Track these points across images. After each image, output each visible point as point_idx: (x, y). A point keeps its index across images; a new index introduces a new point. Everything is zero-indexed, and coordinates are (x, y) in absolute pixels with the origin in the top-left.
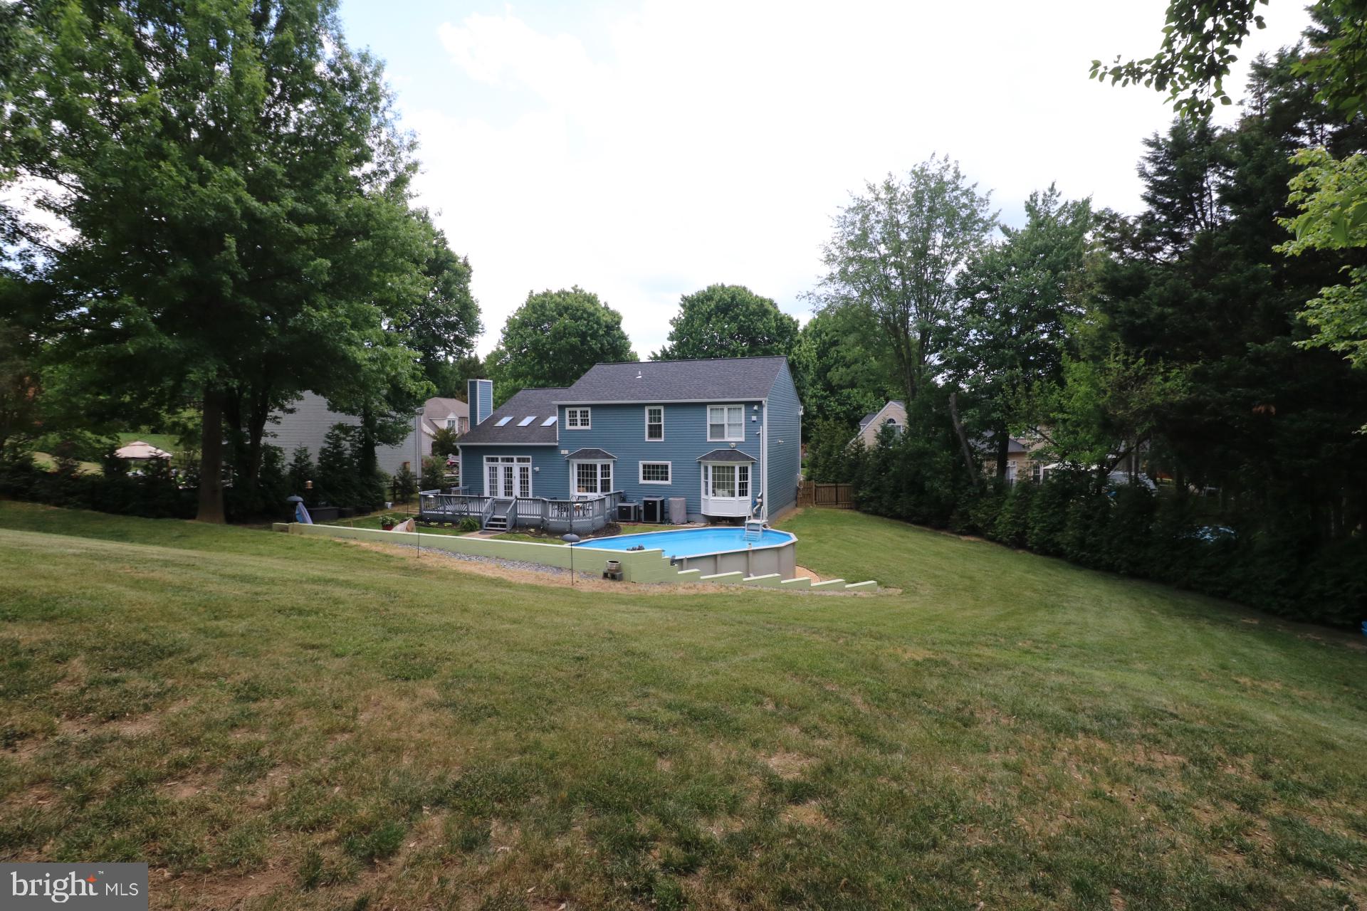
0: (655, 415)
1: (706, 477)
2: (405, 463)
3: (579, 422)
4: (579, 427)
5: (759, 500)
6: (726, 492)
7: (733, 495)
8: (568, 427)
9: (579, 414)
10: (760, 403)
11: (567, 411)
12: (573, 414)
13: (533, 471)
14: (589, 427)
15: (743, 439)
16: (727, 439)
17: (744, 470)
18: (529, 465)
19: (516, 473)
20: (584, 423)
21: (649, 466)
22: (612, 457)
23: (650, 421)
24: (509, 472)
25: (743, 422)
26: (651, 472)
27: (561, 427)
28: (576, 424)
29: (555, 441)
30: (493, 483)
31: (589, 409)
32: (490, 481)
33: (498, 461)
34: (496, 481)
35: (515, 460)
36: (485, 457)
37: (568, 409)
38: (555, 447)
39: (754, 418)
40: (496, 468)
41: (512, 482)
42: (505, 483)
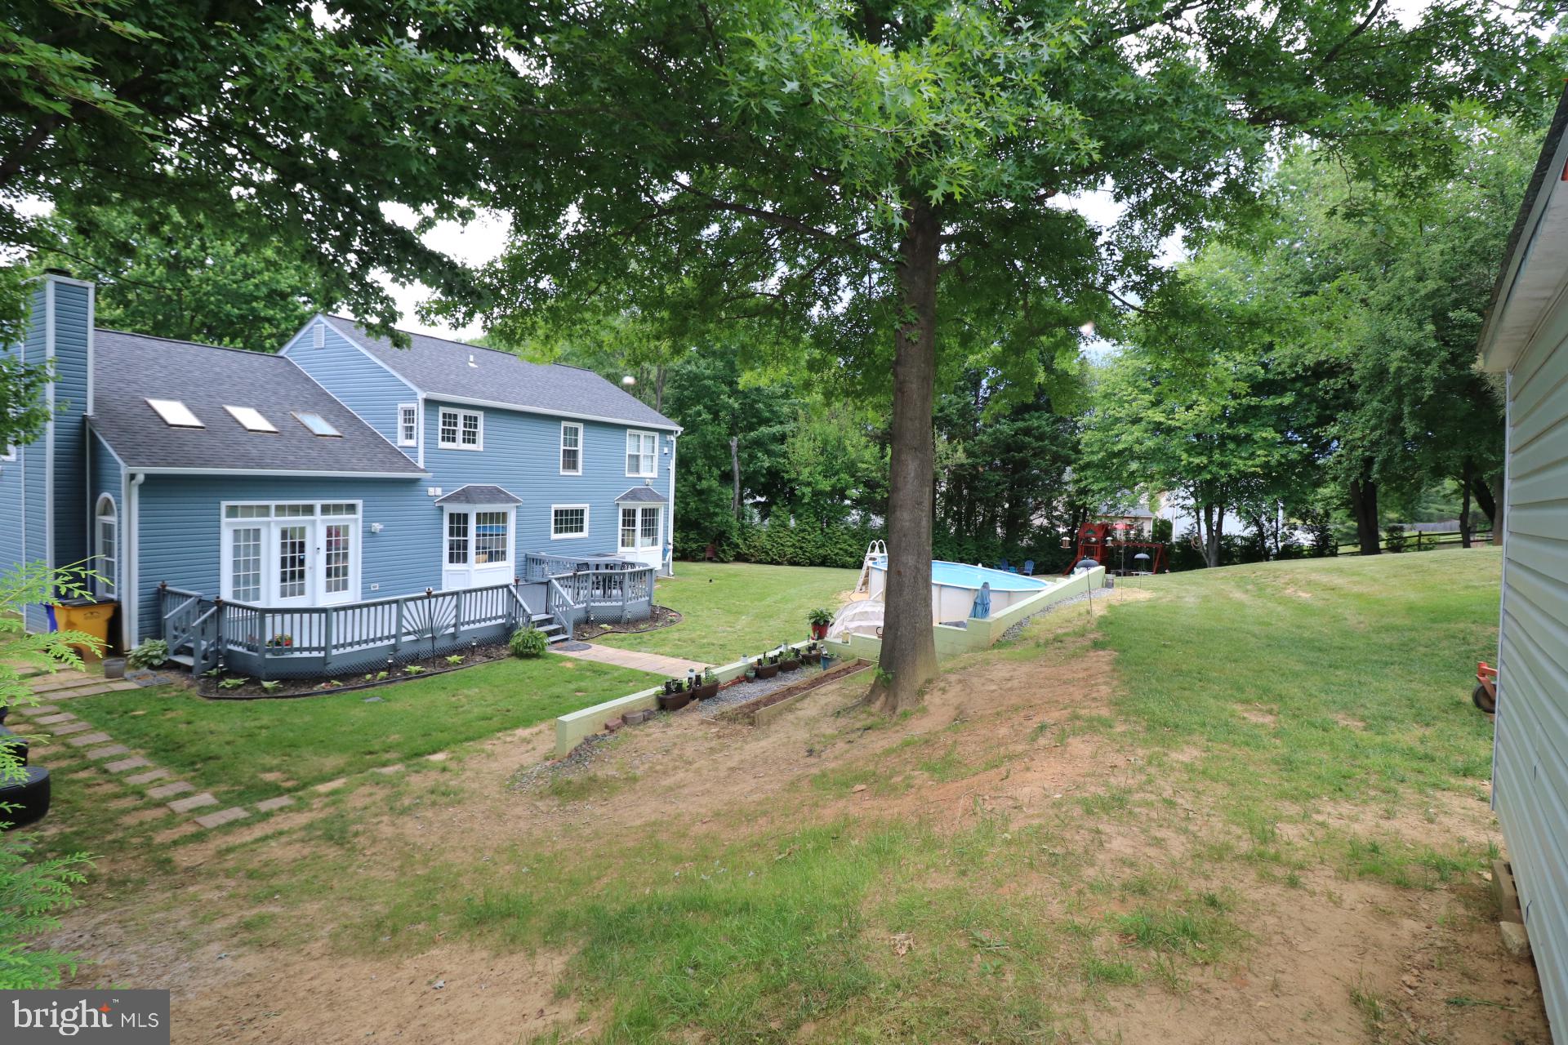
0: (570, 434)
3: (459, 436)
4: (459, 445)
8: (440, 444)
9: (461, 421)
11: (440, 412)
12: (450, 419)
13: (367, 532)
14: (477, 448)
15: (655, 475)
16: (642, 474)
18: (353, 519)
19: (318, 539)
20: (469, 439)
21: (562, 512)
22: (517, 501)
23: (566, 443)
24: (292, 540)
25: (656, 453)
26: (564, 521)
27: (430, 442)
28: (454, 440)
29: (418, 470)
30: (247, 568)
31: (480, 415)
32: (236, 564)
33: (267, 515)
34: (257, 562)
35: (318, 509)
36: (224, 504)
37: (442, 410)
38: (413, 482)
39: (666, 450)
40: (257, 531)
41: (302, 562)
42: (283, 565)
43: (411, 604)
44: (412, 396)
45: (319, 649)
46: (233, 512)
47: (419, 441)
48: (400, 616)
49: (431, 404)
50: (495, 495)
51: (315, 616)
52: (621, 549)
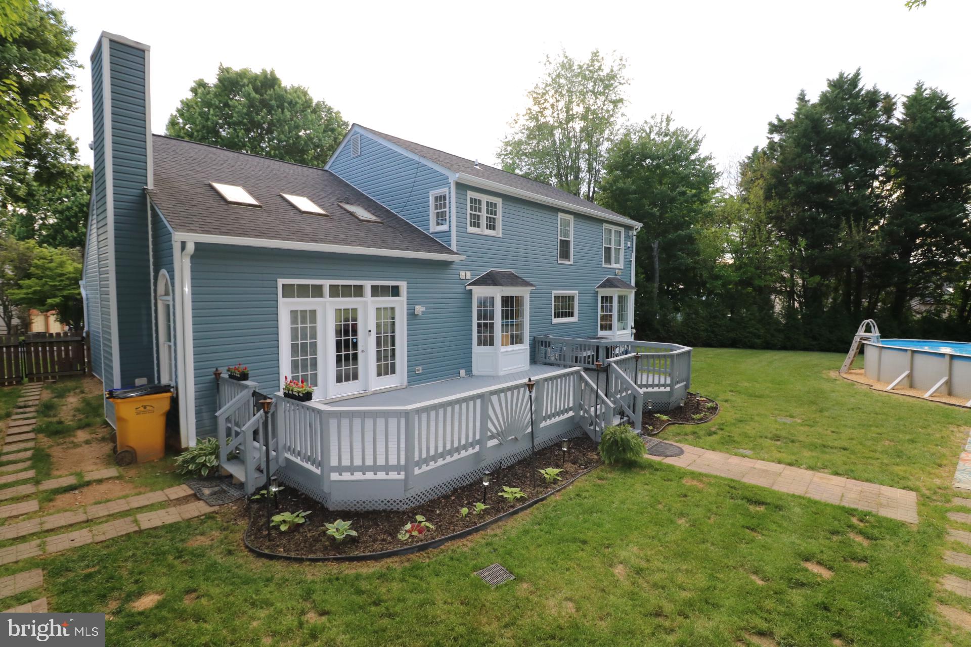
0: (564, 224)
3: (483, 221)
4: (484, 231)
8: (469, 228)
9: (484, 207)
10: (632, 230)
11: (469, 196)
12: (476, 205)
13: (410, 315)
14: (497, 234)
15: (621, 266)
16: (613, 265)
18: (398, 301)
19: (369, 321)
20: (490, 225)
21: (559, 298)
23: (561, 234)
24: (348, 324)
25: (622, 247)
27: (461, 227)
28: (479, 226)
29: (451, 252)
30: (304, 352)
31: (499, 201)
32: (294, 348)
33: (321, 295)
34: (314, 345)
35: (368, 291)
36: (281, 282)
37: (471, 194)
38: (447, 264)
39: (629, 244)
40: (313, 313)
41: (355, 345)
42: (338, 348)
43: (494, 398)
44: (444, 181)
45: (397, 468)
46: (289, 291)
47: (452, 225)
48: (485, 417)
49: (462, 187)
50: (513, 280)
51: (393, 422)
52: (601, 333)
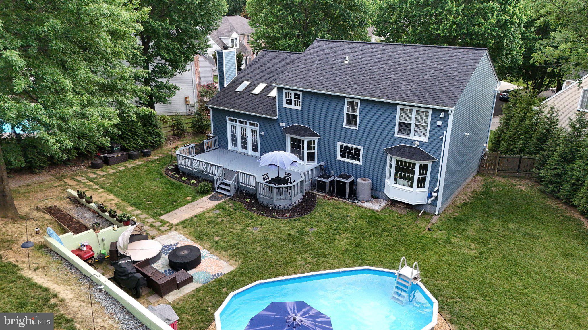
0: (352, 105)
1: (391, 166)
2: (186, 98)
3: (293, 102)
4: (293, 106)
5: (435, 194)
6: (406, 182)
7: (411, 186)
8: (285, 105)
9: (293, 96)
10: (446, 112)
11: (284, 91)
12: (288, 95)
13: (260, 135)
14: (299, 108)
15: (426, 139)
16: (412, 137)
17: (423, 168)
18: (257, 129)
19: (249, 133)
20: (297, 104)
21: (345, 147)
22: (318, 136)
23: (348, 111)
24: (244, 132)
25: (429, 124)
26: (347, 152)
27: (280, 104)
28: (291, 104)
31: (301, 94)
32: (232, 135)
33: (236, 122)
34: (236, 136)
35: (248, 124)
36: (227, 117)
39: (439, 123)
40: (235, 127)
41: (246, 139)
42: (242, 139)
46: (230, 120)
49: (280, 88)
